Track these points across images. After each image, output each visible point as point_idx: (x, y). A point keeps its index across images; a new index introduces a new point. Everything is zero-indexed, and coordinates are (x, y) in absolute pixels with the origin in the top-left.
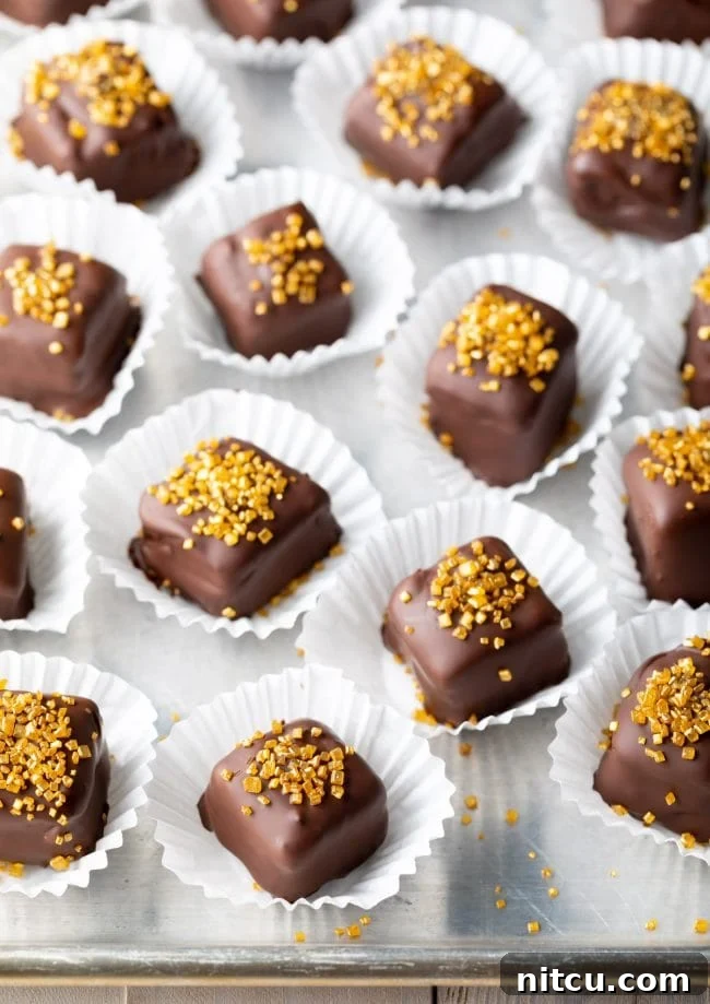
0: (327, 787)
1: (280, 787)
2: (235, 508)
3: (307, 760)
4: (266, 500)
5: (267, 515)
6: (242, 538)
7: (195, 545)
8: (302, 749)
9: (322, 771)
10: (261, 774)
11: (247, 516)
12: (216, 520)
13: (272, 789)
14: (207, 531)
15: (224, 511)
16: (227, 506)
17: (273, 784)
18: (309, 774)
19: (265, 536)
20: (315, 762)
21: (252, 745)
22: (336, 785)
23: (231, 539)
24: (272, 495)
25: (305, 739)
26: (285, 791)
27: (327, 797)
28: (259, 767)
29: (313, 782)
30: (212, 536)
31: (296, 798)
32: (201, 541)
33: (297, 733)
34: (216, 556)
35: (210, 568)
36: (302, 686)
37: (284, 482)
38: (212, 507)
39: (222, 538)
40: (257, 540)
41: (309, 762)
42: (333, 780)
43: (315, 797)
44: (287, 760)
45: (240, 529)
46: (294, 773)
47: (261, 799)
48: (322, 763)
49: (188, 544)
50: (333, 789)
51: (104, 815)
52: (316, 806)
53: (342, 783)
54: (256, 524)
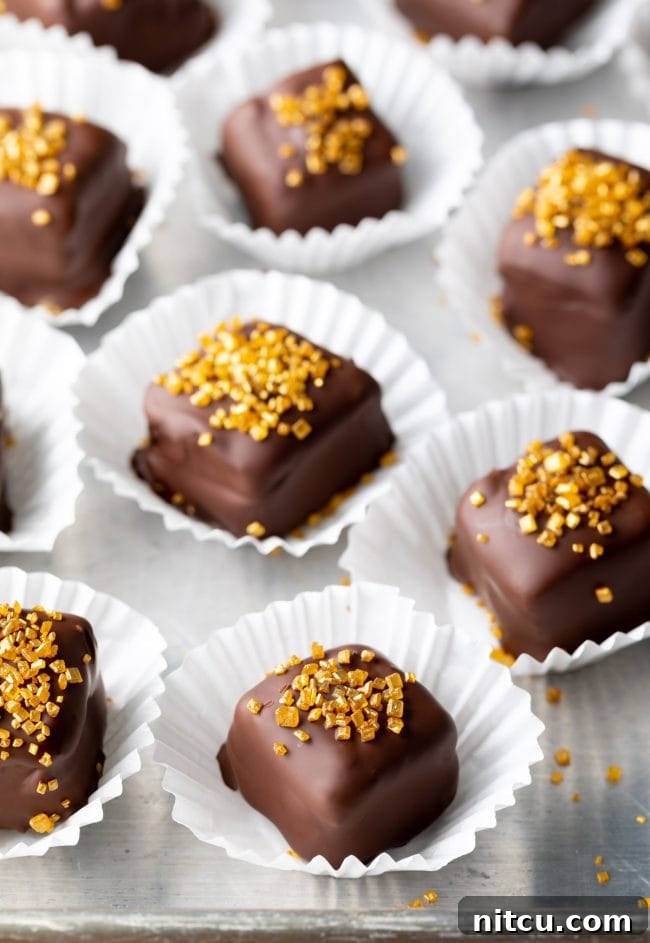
0: (383, 718)
1: (322, 719)
2: (264, 395)
3: (357, 687)
4: (302, 386)
5: (303, 404)
6: (272, 431)
7: (214, 440)
8: (350, 674)
9: (375, 700)
10: (298, 703)
11: (279, 404)
12: (239, 410)
13: (313, 722)
14: (228, 424)
15: (250, 400)
16: (255, 392)
17: (314, 715)
18: (359, 703)
19: (302, 430)
20: (366, 689)
21: (287, 672)
22: (394, 717)
23: (258, 432)
24: (309, 380)
25: (354, 662)
26: (328, 723)
27: (383, 731)
28: (296, 695)
29: (364, 713)
30: (234, 430)
31: (343, 733)
32: (221, 435)
33: (344, 657)
34: (240, 455)
35: (232, 469)
36: (348, 608)
37: (323, 367)
38: (235, 395)
39: (247, 433)
40: (291, 435)
41: (359, 690)
42: (389, 710)
43: (367, 732)
44: (331, 687)
45: (270, 419)
46: (340, 701)
47: (299, 734)
48: (375, 691)
49: (205, 440)
50: (390, 722)
51: (99, 765)
52: (369, 742)
53: (401, 715)
54: (289, 415)
